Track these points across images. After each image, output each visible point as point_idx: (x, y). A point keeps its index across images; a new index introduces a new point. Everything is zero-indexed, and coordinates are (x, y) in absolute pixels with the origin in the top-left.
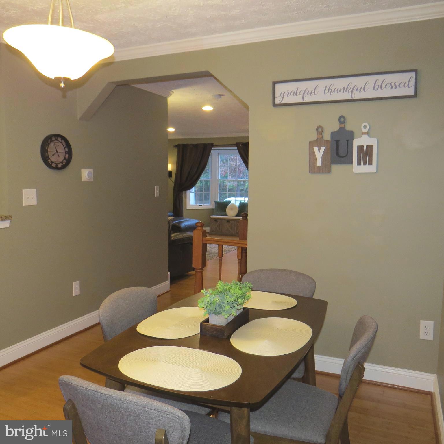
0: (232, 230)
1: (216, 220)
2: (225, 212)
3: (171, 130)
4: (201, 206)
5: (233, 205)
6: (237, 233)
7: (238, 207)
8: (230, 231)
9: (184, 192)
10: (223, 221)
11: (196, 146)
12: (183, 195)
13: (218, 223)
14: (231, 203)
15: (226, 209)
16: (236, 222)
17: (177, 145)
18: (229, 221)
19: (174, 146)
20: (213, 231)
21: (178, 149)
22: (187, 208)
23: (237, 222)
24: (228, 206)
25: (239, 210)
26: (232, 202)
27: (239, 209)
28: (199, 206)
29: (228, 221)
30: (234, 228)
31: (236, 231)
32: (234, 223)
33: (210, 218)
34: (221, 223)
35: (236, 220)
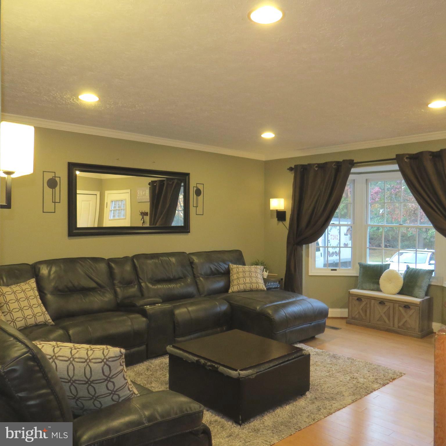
0: (389, 319)
1: (360, 298)
2: (378, 283)
3: (268, 135)
4: (335, 270)
5: (393, 271)
6: (399, 327)
7: (402, 276)
8: (385, 322)
9: (304, 246)
10: (373, 301)
11: (323, 167)
12: (302, 250)
13: (364, 303)
14: (389, 268)
15: (379, 279)
16: (397, 305)
17: (293, 167)
18: (384, 304)
19: (288, 169)
20: (353, 318)
21: (295, 174)
22: (310, 274)
23: (399, 306)
24: (384, 274)
25: (404, 284)
26: (391, 268)
27: (404, 279)
28: (332, 270)
29: (382, 302)
30: (394, 317)
31: (398, 323)
32: (394, 308)
33: (350, 293)
34: (368, 306)
35: (398, 302)
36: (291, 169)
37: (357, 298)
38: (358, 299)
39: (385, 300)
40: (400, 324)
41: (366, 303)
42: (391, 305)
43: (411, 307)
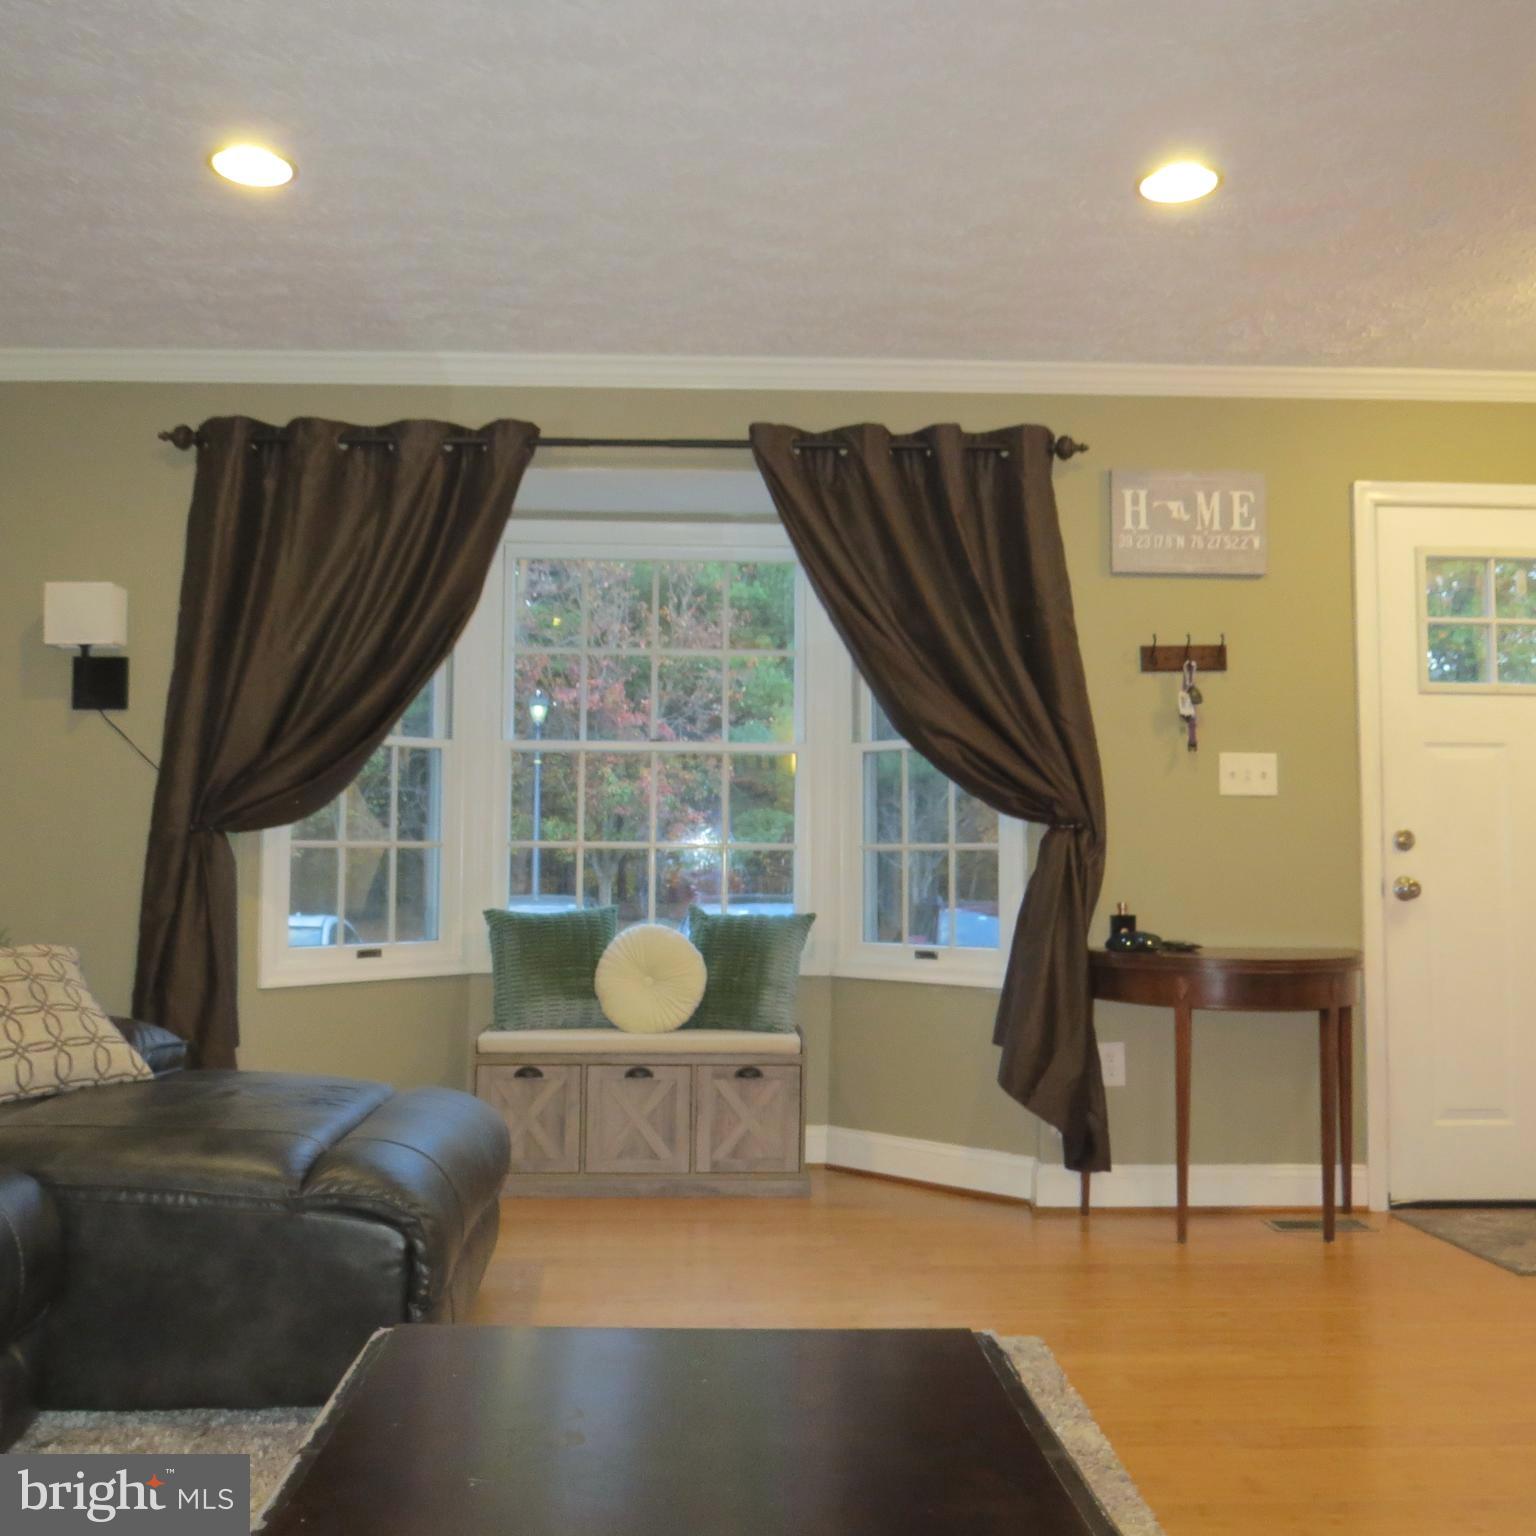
0: (671, 1140)
1: (529, 1069)
2: (589, 992)
4: (375, 953)
6: (715, 1167)
8: (654, 1156)
10: (595, 1073)
13: (553, 1087)
15: (592, 974)
17: (194, 427)
18: (651, 1074)
19: (168, 439)
21: (200, 466)
23: (717, 1076)
24: (613, 951)
28: (363, 954)
29: (638, 1068)
30: (692, 1127)
31: (713, 1148)
32: (692, 1089)
33: (477, 1052)
34: (574, 1096)
35: (709, 1060)
36: (181, 437)
37: (517, 1068)
38: (520, 1074)
39: (650, 1060)
40: (721, 1154)
41: (565, 1086)
42: (682, 1075)
43: (766, 1071)
